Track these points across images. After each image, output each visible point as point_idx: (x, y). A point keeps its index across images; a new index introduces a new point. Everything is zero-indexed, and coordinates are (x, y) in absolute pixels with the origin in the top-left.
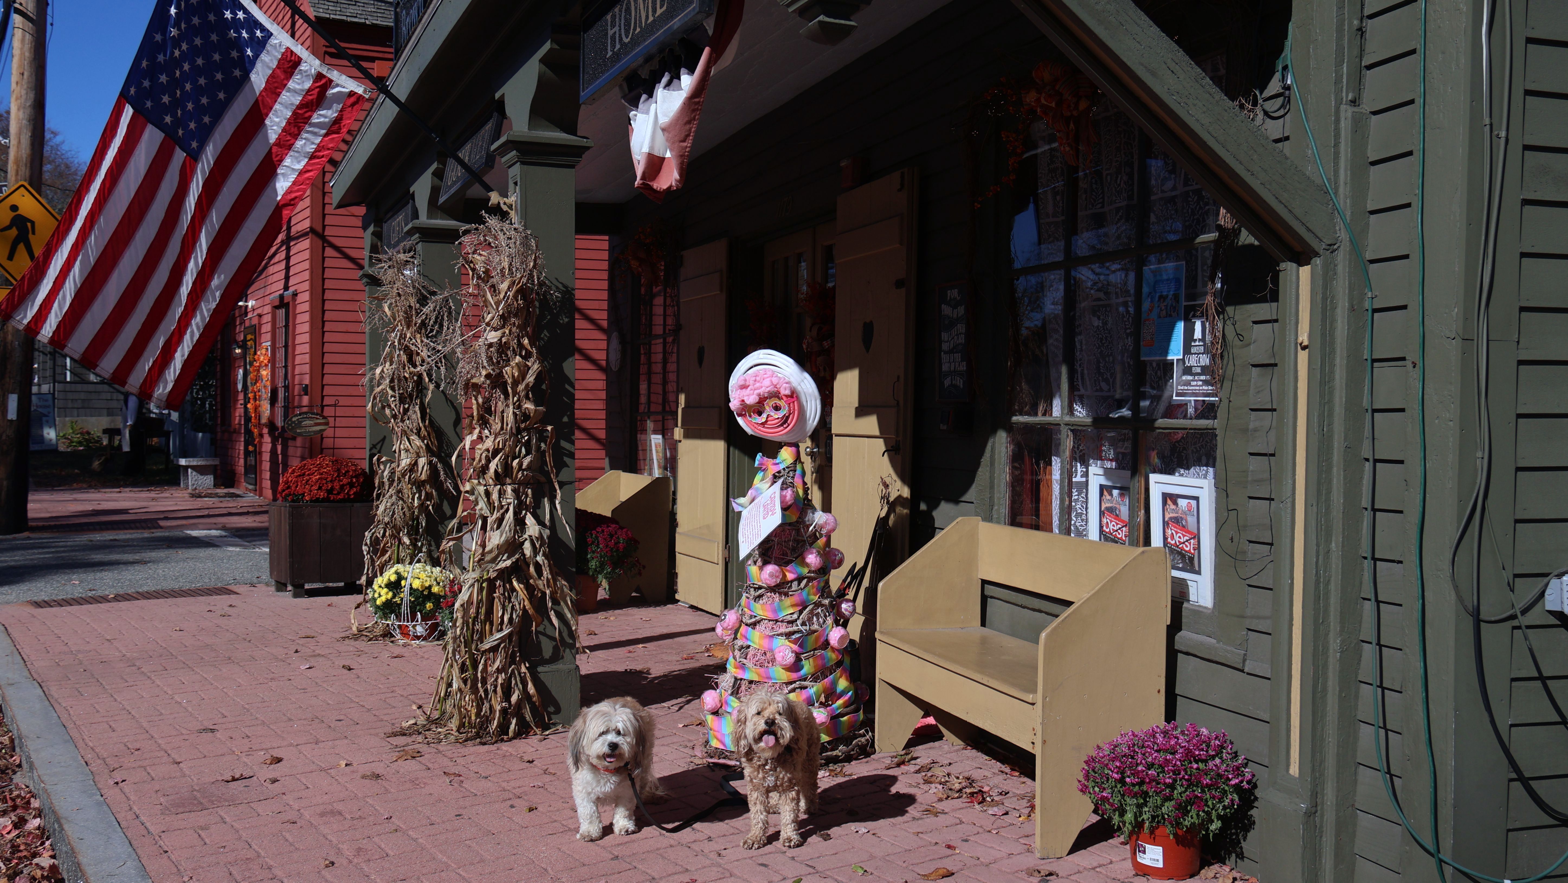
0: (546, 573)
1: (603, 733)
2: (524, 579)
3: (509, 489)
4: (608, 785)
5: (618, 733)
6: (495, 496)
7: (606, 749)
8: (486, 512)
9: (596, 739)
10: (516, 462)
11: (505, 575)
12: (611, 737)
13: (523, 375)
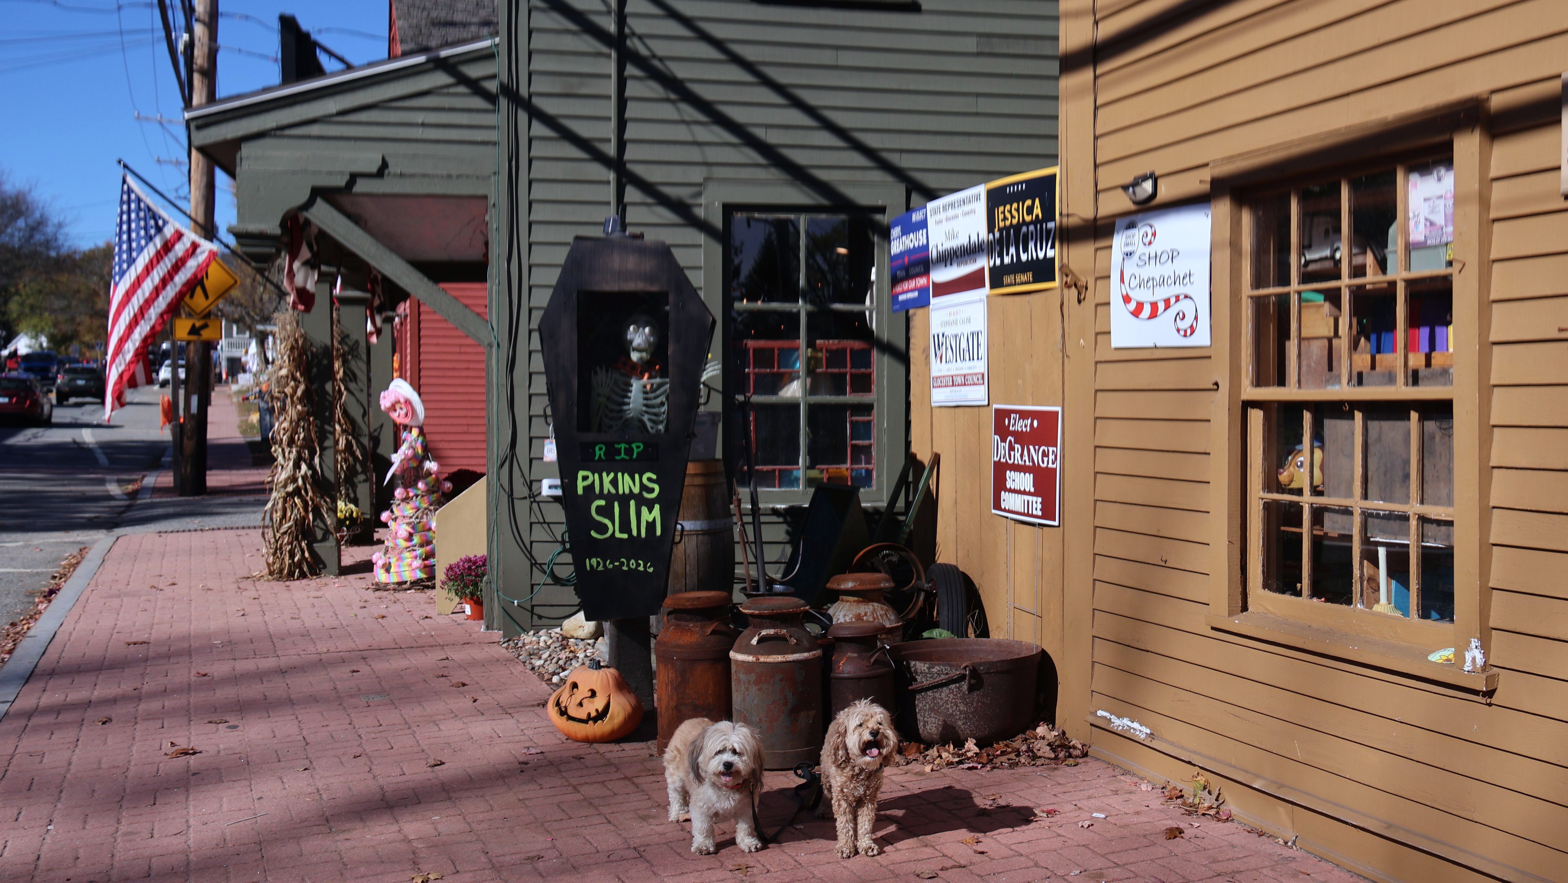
0: (310, 494)
1: (720, 752)
2: (300, 496)
3: (294, 450)
4: (727, 802)
5: (734, 752)
6: (287, 454)
7: (721, 768)
8: (282, 462)
9: (713, 758)
10: (296, 437)
11: (290, 495)
12: (727, 757)
13: (295, 392)
